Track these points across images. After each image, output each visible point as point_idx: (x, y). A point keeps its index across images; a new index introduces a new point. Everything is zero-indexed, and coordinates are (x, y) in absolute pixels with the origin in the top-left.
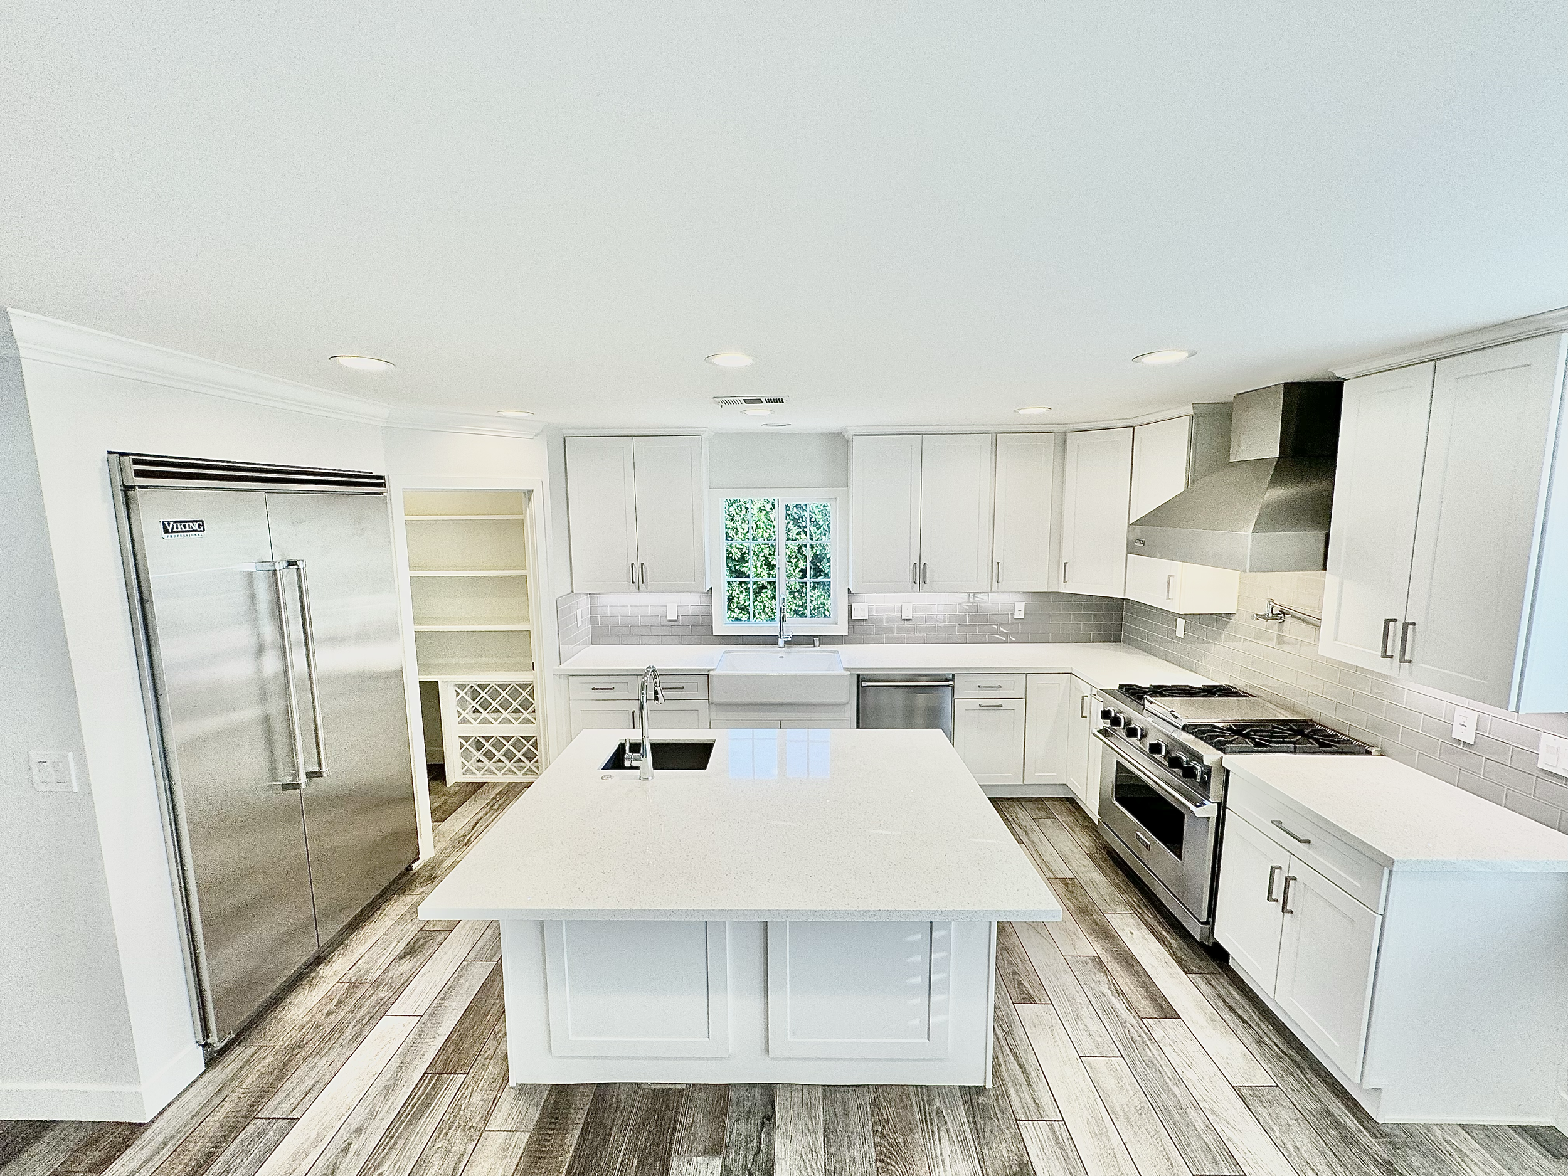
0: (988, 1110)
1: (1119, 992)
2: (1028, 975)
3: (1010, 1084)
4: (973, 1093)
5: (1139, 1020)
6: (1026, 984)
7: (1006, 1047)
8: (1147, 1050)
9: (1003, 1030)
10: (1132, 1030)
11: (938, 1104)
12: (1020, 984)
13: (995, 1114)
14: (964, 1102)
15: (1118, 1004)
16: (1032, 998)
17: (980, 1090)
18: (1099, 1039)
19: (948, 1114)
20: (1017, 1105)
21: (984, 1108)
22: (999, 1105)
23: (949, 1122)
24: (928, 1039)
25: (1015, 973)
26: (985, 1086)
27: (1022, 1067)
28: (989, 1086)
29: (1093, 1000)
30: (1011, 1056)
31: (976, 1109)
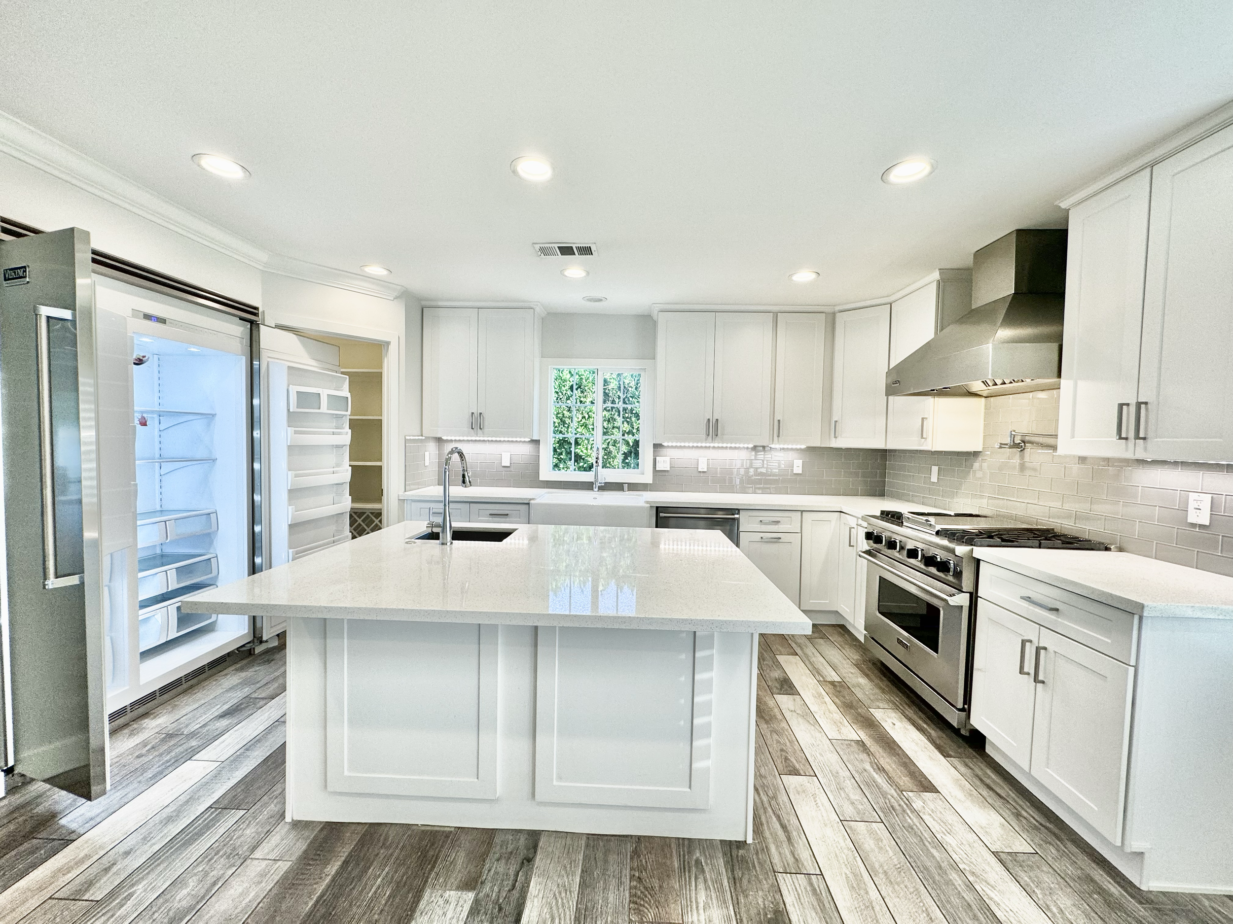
0: (747, 862)
1: (881, 769)
2: (795, 753)
3: (770, 840)
4: (734, 847)
5: (900, 793)
6: (793, 760)
7: (770, 810)
8: (907, 818)
9: (767, 795)
10: (893, 800)
11: (698, 855)
12: (786, 759)
13: (754, 867)
14: (725, 854)
15: (880, 779)
16: (798, 771)
17: (741, 844)
18: (860, 807)
19: (707, 864)
20: (776, 860)
21: (743, 861)
22: (758, 859)
23: (706, 869)
24: (690, 787)
25: (782, 750)
26: (746, 841)
27: (784, 827)
28: (750, 841)
29: (856, 775)
30: (773, 817)
31: (735, 861)
